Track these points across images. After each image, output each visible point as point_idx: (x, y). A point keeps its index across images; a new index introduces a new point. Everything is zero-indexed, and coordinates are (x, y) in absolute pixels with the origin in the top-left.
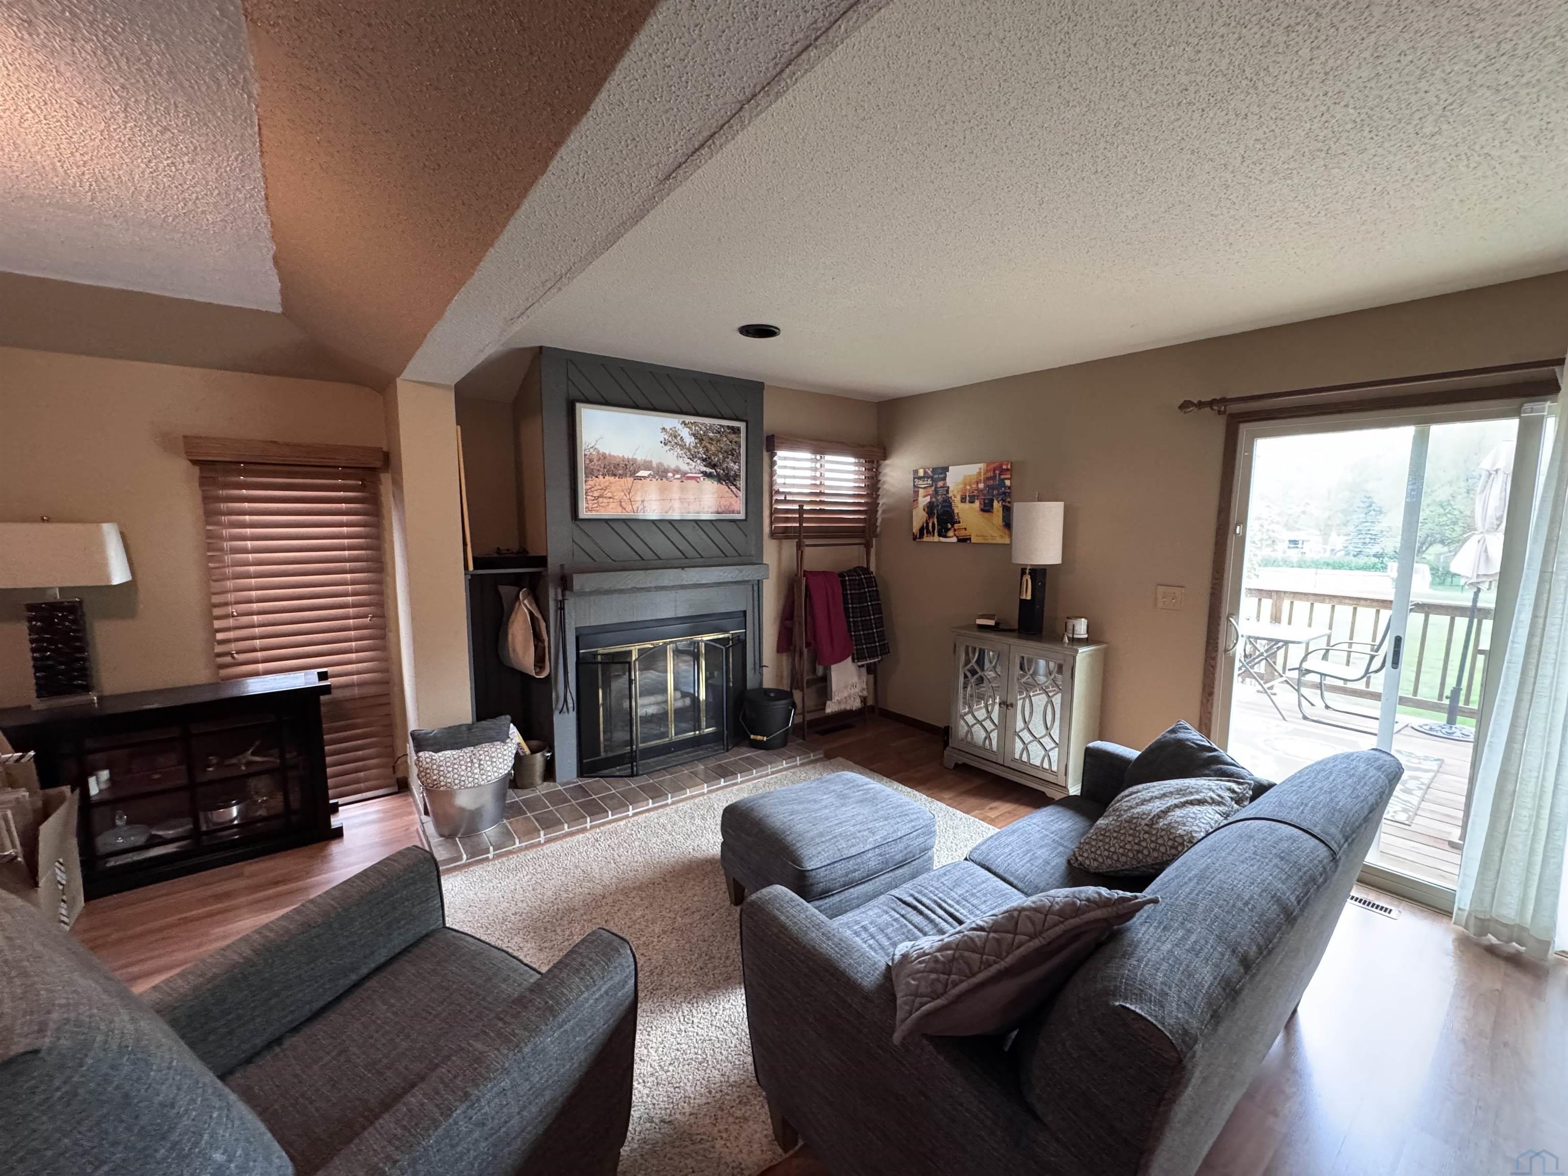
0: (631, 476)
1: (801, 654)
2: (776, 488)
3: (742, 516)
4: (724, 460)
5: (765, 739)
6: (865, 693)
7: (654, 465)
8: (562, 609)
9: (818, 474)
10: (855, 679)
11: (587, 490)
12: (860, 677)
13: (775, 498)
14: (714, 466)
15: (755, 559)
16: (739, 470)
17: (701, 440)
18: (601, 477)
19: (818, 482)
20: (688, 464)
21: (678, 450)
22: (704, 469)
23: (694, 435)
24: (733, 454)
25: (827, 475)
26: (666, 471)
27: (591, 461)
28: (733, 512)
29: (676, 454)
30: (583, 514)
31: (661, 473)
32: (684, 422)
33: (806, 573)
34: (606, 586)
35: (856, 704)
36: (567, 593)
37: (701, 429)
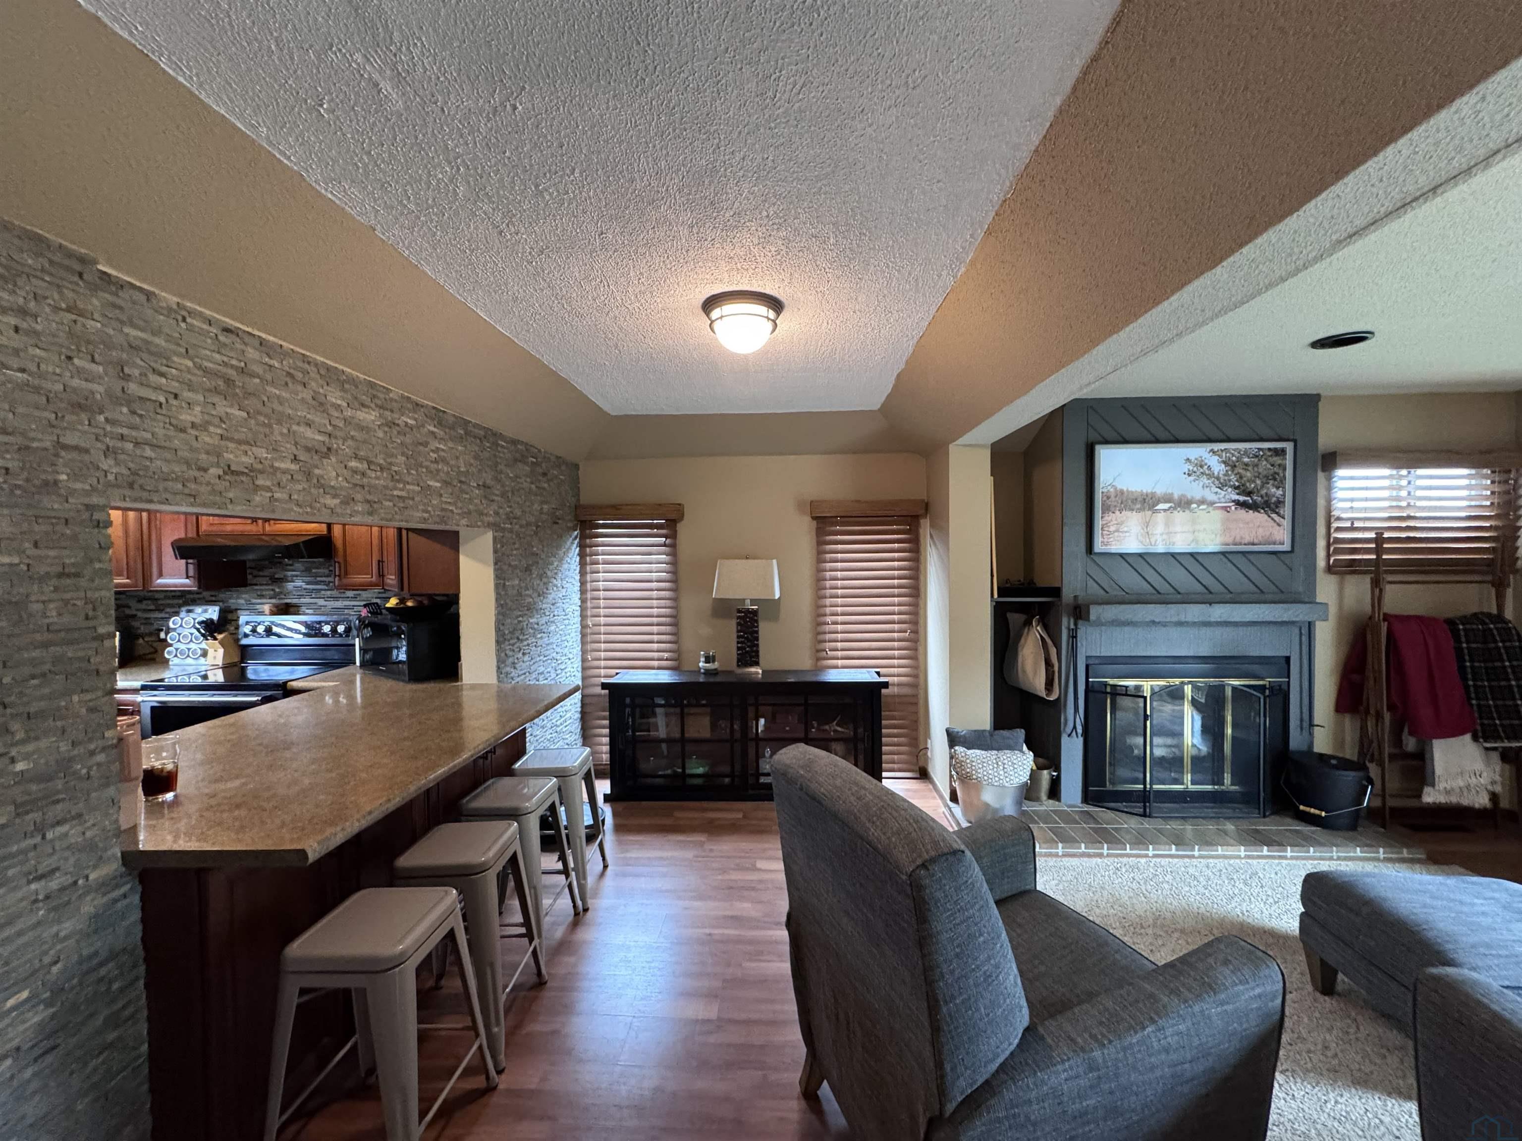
0: (1149, 509)
1: (1379, 716)
2: (1335, 513)
3: (1287, 547)
4: (1262, 487)
5: (1323, 814)
6: (1498, 789)
7: (1176, 496)
8: (1074, 637)
9: (1404, 493)
10: (1478, 764)
11: (1103, 525)
12: (1488, 763)
13: (1335, 525)
14: (1249, 494)
15: (1306, 597)
16: (1284, 495)
17: (1234, 467)
18: (1118, 513)
19: (1404, 504)
20: (1216, 493)
21: (1205, 480)
22: (1237, 497)
23: (1224, 462)
24: (1276, 478)
25: (1419, 493)
26: (1189, 502)
27: (1108, 498)
28: (1274, 543)
29: (1201, 484)
30: (1098, 547)
31: (1184, 504)
32: (1212, 451)
33: (1387, 617)
34: (1122, 618)
35: (1482, 801)
36: (1080, 622)
37: (1233, 455)
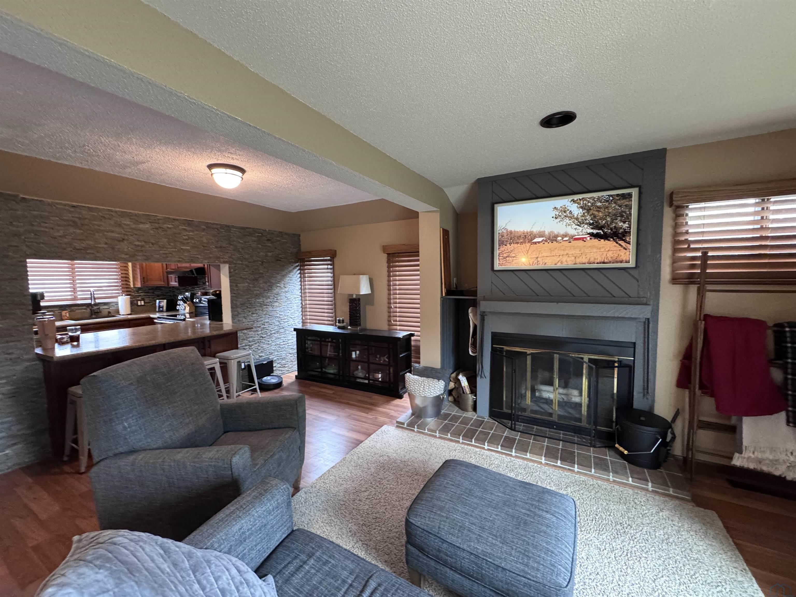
0: (529, 242)
3: (632, 264)
4: (611, 222)
5: (626, 451)
7: (547, 233)
11: (499, 253)
14: (600, 228)
16: (630, 227)
17: (589, 210)
18: (508, 245)
20: (576, 229)
21: (567, 220)
22: (591, 231)
23: (582, 207)
26: (556, 236)
27: (502, 236)
28: (621, 262)
29: (565, 223)
30: (497, 267)
31: (552, 238)
32: (573, 201)
37: (589, 202)
